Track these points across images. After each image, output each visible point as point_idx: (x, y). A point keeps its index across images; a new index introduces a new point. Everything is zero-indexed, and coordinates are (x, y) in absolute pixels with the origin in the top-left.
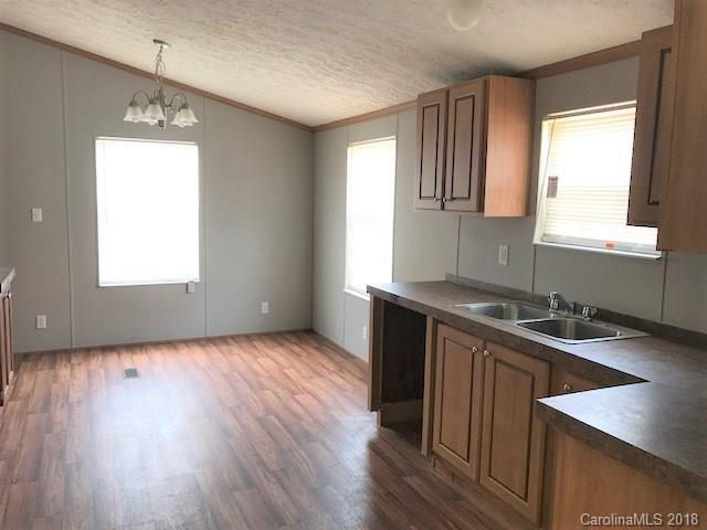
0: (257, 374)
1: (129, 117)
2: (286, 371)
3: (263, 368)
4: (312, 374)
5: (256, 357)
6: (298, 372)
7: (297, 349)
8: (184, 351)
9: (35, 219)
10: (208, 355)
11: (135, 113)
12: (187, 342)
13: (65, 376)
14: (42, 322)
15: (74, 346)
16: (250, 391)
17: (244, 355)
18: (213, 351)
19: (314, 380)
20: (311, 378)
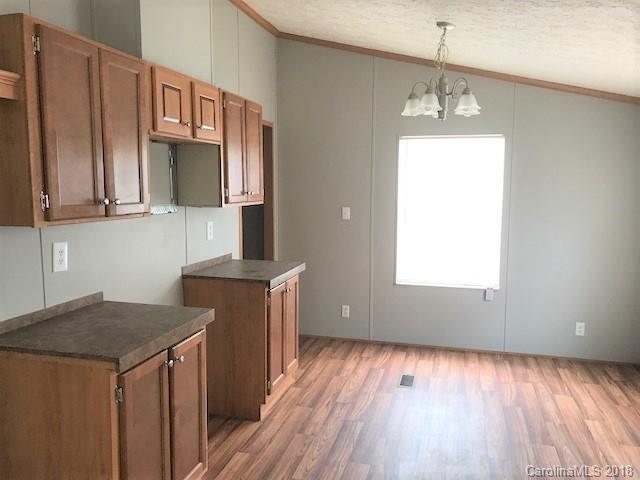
0: (545, 416)
1: (407, 112)
2: (589, 423)
3: (559, 411)
4: (627, 438)
5: (555, 391)
6: (607, 428)
7: (616, 392)
8: (473, 364)
9: (344, 217)
10: (498, 375)
11: (412, 107)
12: (480, 354)
13: (349, 370)
14: (346, 311)
15: (372, 339)
16: (527, 440)
17: (540, 385)
18: (506, 371)
19: (626, 448)
20: (622, 443)
